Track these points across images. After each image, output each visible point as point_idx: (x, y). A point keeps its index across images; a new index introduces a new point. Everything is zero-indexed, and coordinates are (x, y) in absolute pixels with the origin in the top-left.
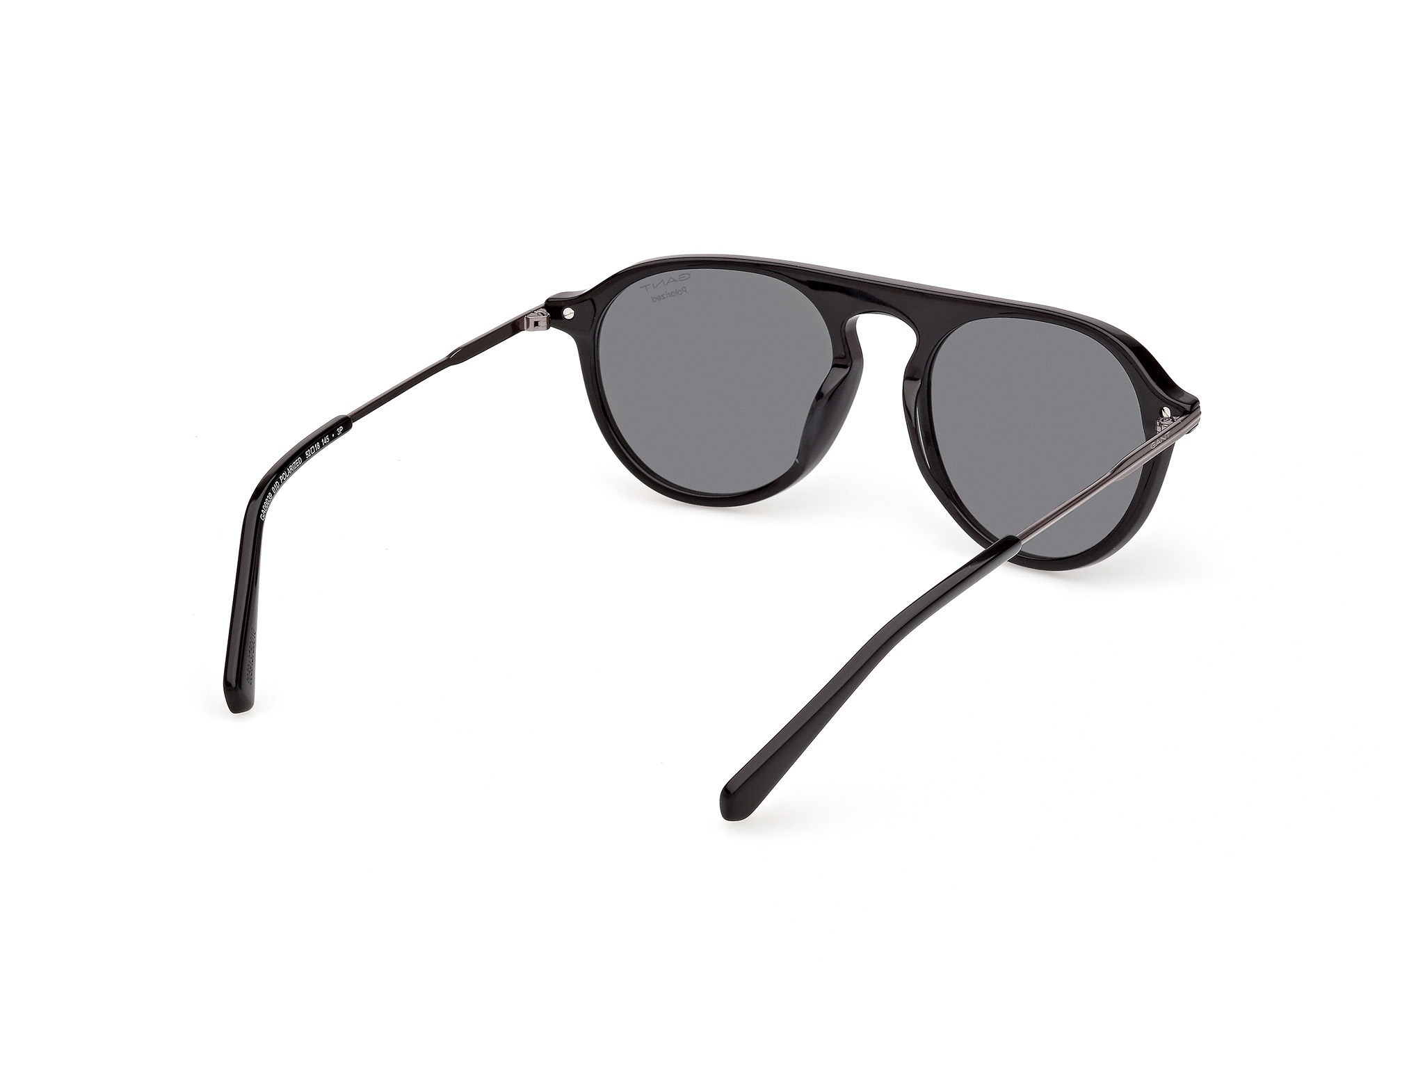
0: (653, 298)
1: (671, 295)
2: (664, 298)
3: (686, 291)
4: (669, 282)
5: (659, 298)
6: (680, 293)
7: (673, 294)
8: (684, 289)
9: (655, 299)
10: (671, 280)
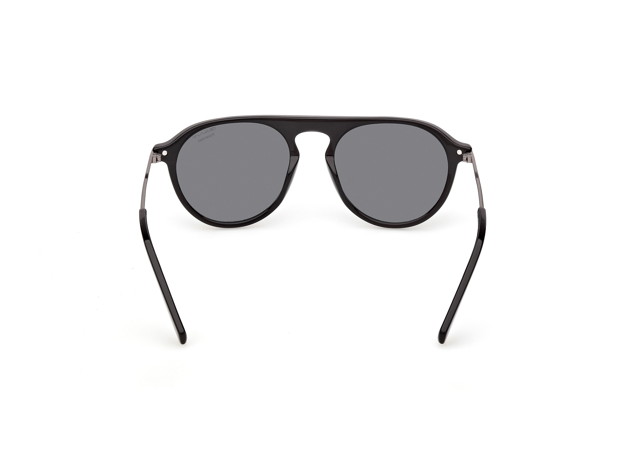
0: (199, 141)
1: (207, 137)
2: (204, 139)
3: (214, 134)
4: (206, 132)
5: (202, 140)
6: (211, 136)
7: (208, 137)
8: (213, 134)
9: (200, 141)
10: (207, 131)
